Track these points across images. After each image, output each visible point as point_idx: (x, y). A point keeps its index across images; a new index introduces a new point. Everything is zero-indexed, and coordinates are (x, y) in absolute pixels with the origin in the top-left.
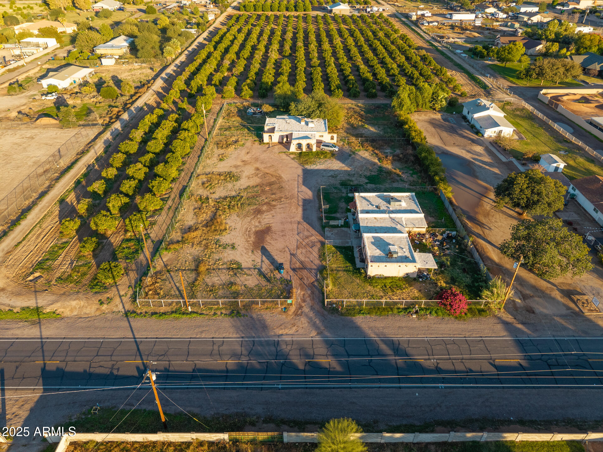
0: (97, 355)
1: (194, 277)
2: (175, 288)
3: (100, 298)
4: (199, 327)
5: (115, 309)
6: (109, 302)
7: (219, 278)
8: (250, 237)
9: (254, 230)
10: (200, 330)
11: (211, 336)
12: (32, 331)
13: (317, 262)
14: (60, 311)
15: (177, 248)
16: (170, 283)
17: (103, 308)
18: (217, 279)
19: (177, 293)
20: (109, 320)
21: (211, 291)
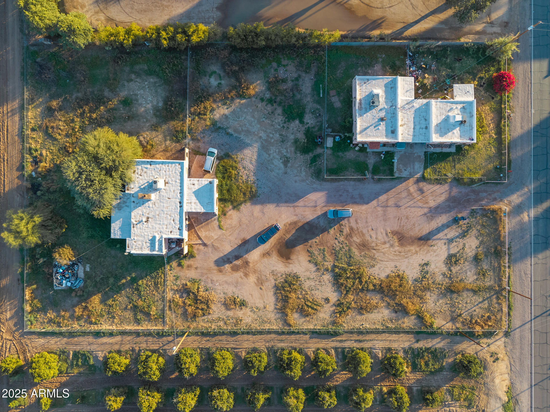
0: (547, 343)
1: (466, 292)
2: (480, 305)
3: (492, 363)
4: (520, 277)
5: (502, 347)
6: (496, 354)
7: (468, 271)
8: (409, 251)
9: (397, 248)
10: (524, 275)
11: (530, 266)
12: (524, 401)
13: (446, 187)
14: (505, 389)
15: (428, 316)
16: (475, 311)
17: (502, 356)
18: (469, 273)
19: (486, 302)
20: (513, 347)
21: (484, 275)
